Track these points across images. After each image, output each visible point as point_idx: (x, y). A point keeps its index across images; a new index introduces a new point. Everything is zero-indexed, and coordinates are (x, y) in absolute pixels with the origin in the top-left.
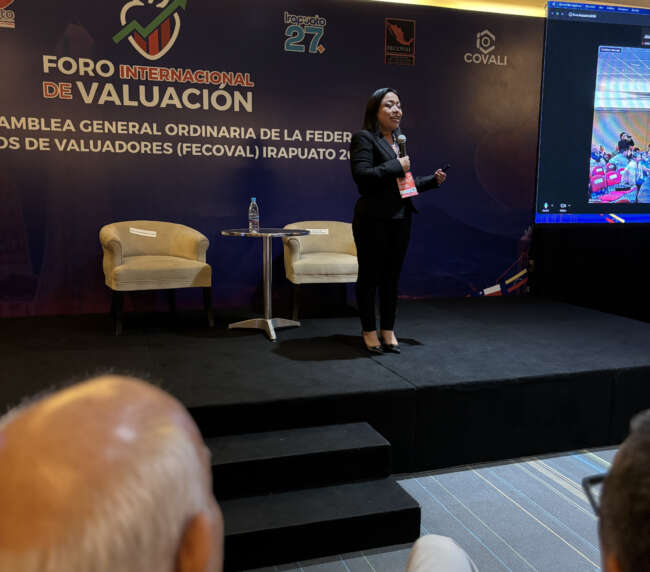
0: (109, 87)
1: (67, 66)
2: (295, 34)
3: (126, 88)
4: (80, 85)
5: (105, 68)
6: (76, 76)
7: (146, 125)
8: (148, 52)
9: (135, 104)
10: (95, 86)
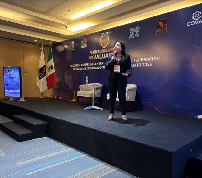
0: (98, 55)
1: (92, 52)
2: (132, 33)
3: (100, 55)
4: (94, 56)
5: (97, 52)
6: (93, 54)
7: (103, 63)
8: (104, 46)
9: (101, 58)
10: (96, 55)
